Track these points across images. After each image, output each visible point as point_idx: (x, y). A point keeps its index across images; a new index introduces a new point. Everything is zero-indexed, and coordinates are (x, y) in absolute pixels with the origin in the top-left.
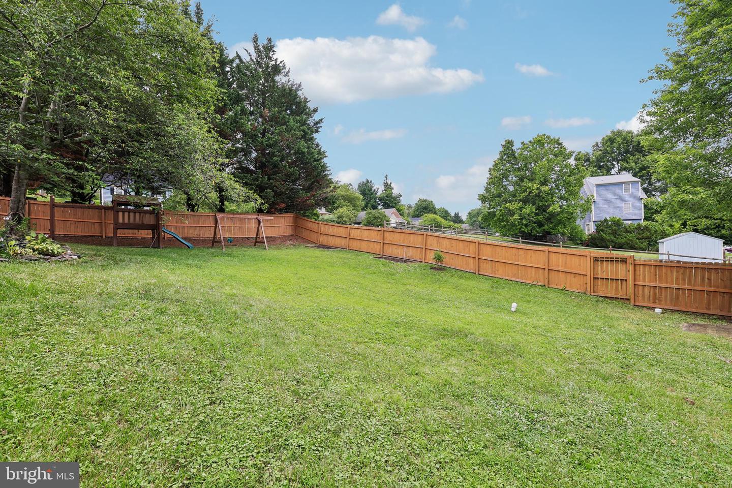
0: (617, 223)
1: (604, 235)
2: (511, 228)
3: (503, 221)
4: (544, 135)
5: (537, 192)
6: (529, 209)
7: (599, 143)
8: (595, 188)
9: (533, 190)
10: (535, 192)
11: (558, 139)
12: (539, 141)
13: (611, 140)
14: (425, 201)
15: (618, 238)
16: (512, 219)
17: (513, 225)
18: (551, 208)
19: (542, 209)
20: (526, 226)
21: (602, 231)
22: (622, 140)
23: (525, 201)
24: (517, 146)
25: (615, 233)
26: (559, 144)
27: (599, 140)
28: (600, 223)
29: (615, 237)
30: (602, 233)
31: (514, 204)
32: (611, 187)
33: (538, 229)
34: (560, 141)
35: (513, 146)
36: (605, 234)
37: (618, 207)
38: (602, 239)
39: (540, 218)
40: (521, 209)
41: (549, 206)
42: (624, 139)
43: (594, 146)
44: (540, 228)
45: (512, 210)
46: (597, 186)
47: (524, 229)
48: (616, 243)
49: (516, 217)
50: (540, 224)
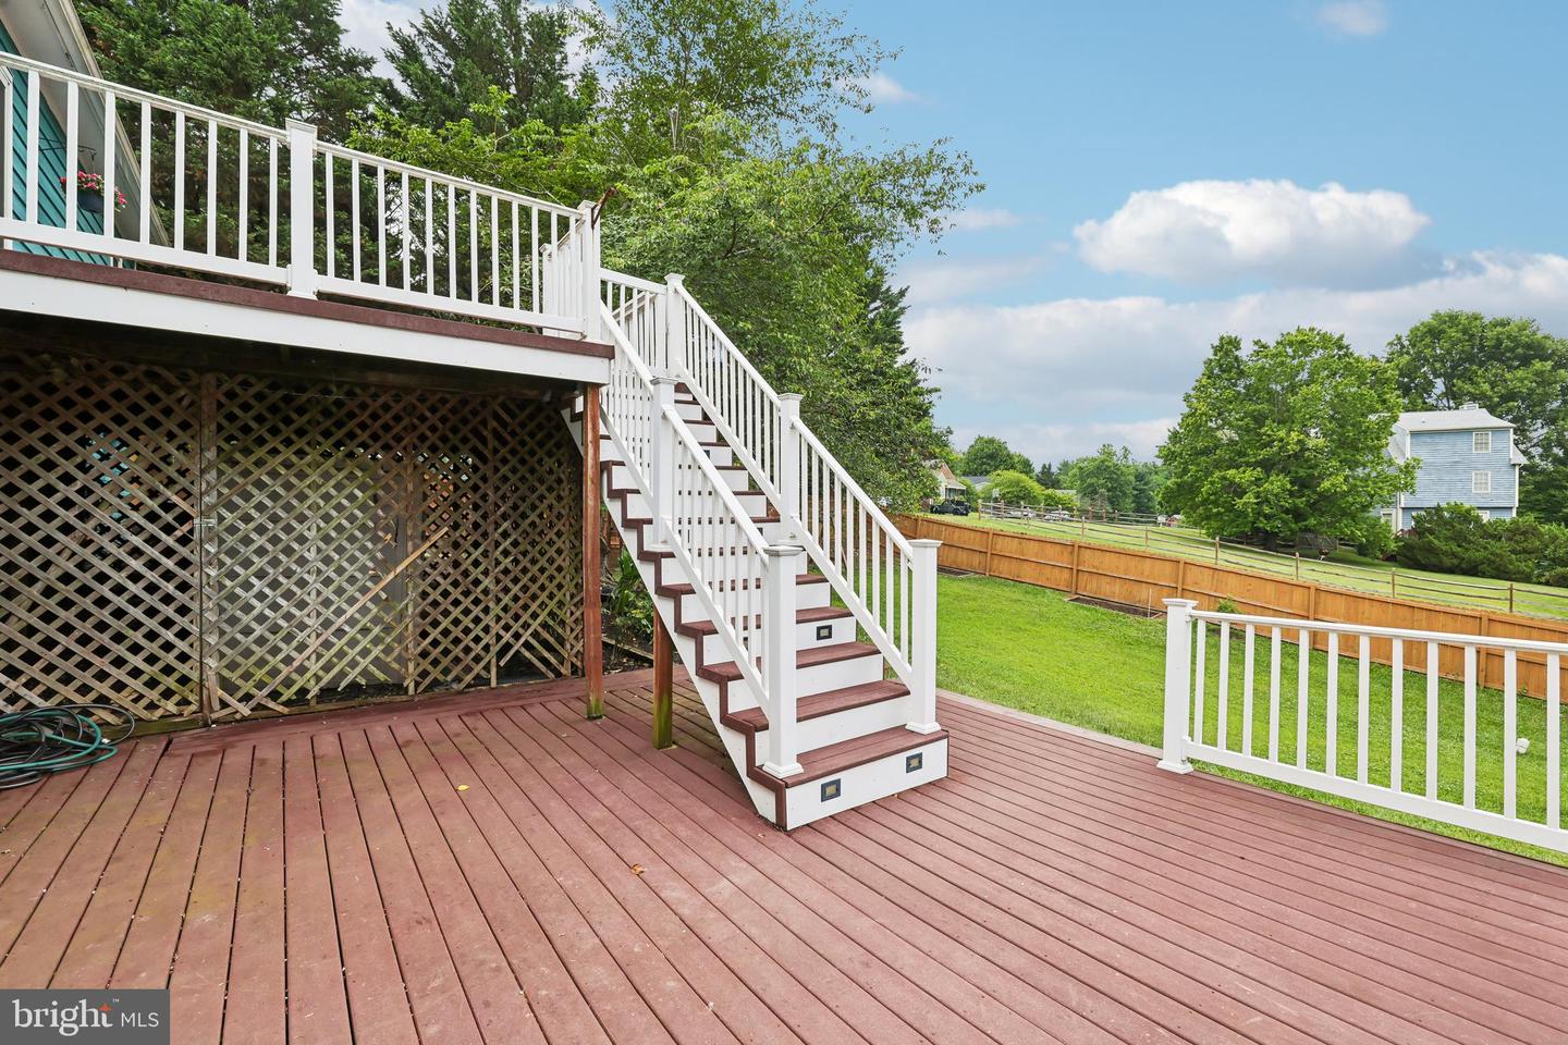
0: (1465, 516)
1: (1436, 542)
2: (1234, 521)
3: (1217, 506)
4: (1312, 330)
5: (1297, 448)
6: (1277, 483)
7: (1404, 339)
8: (1408, 439)
9: (1288, 444)
10: (1292, 448)
11: (1341, 338)
12: (1303, 342)
13: (1432, 333)
14: (991, 441)
15: (1467, 550)
16: (1239, 503)
17: (1242, 514)
18: (1326, 484)
19: (1303, 484)
20: (1268, 517)
21: (1431, 532)
22: (1459, 335)
23: (1267, 466)
24: (1246, 351)
25: (1460, 538)
26: (1340, 348)
27: (1405, 333)
28: (1423, 513)
29: (1459, 546)
30: (1431, 537)
31: (1244, 472)
32: (1444, 439)
33: (1293, 526)
34: (1345, 342)
35: (1238, 349)
36: (1437, 538)
37: (1460, 481)
38: (1431, 549)
39: (1301, 502)
40: (1257, 482)
41: (1321, 477)
42: (1465, 332)
43: (1391, 344)
44: (1296, 522)
45: (1239, 486)
46: (1414, 434)
47: (1262, 524)
48: (1463, 559)
49: (1250, 498)
50: (1298, 515)
